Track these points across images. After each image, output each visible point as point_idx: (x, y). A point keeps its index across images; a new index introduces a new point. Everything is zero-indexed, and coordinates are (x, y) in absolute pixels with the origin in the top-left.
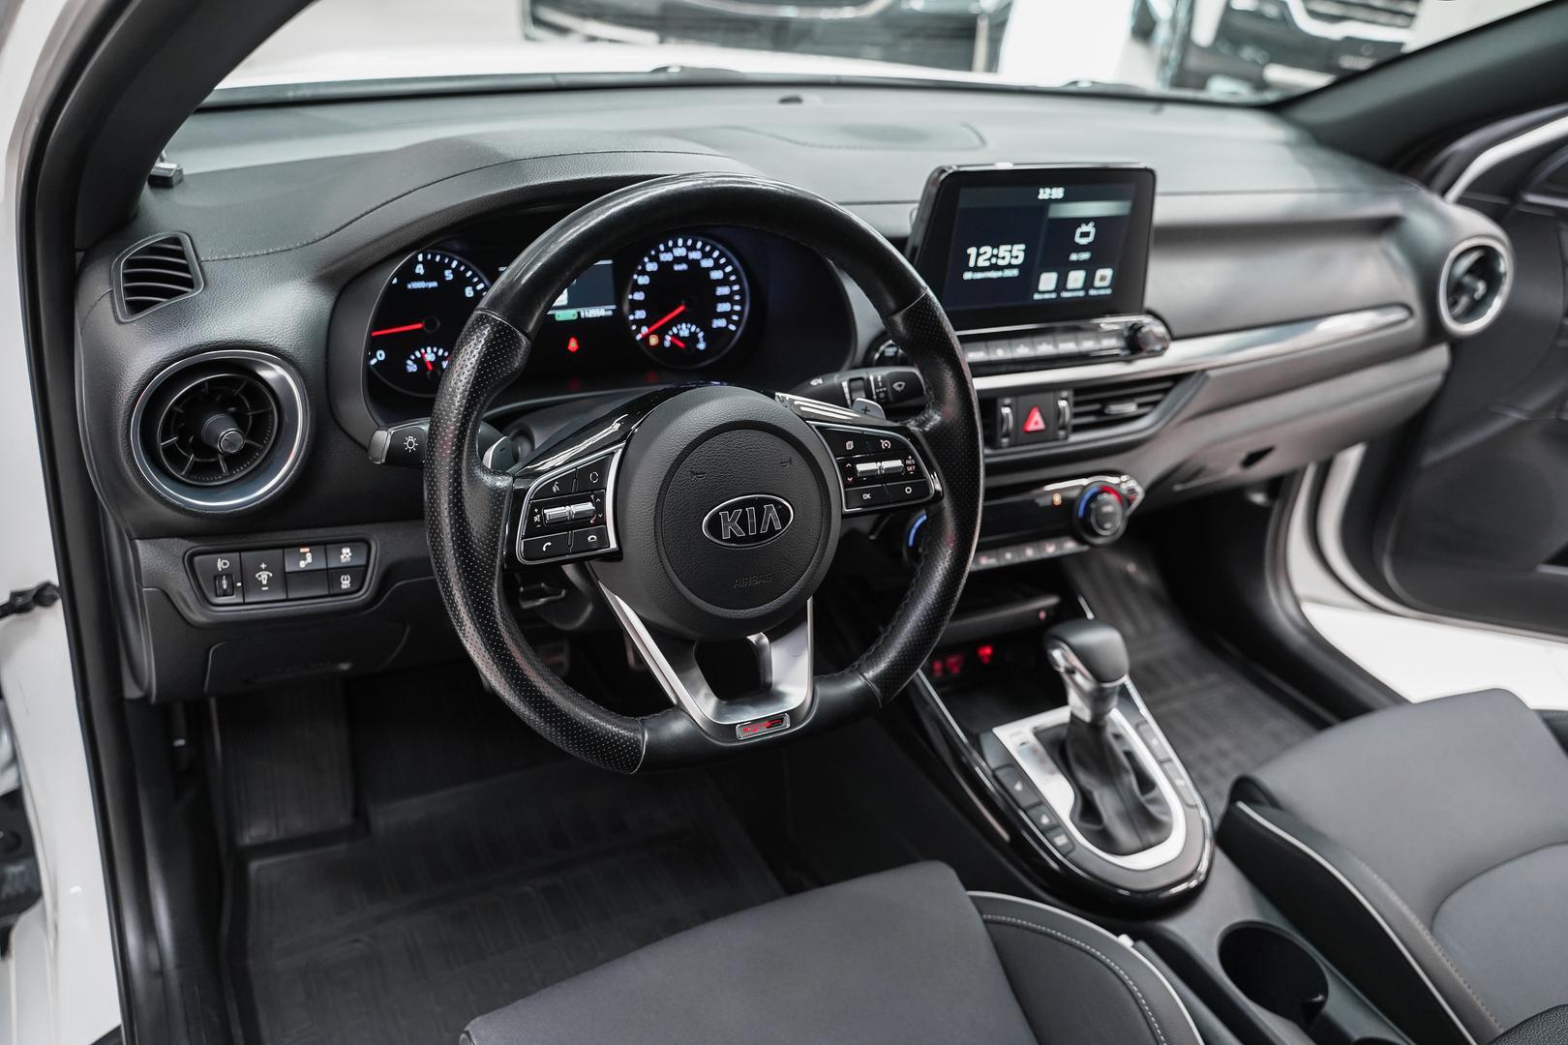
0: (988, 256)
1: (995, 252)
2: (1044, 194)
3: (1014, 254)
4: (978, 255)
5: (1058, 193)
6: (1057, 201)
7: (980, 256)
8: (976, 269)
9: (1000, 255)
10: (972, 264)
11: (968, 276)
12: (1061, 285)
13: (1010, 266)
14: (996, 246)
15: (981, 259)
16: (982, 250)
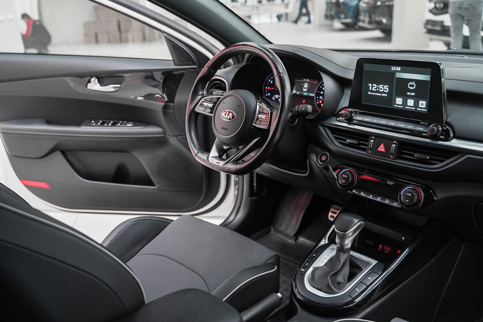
0: (376, 87)
1: (378, 86)
2: (393, 68)
3: (385, 88)
4: (372, 87)
5: (399, 69)
6: (398, 72)
7: (373, 87)
8: (372, 91)
9: (380, 88)
10: (370, 89)
11: (370, 93)
12: (405, 103)
13: (383, 92)
14: (378, 84)
15: (373, 88)
16: (373, 85)
